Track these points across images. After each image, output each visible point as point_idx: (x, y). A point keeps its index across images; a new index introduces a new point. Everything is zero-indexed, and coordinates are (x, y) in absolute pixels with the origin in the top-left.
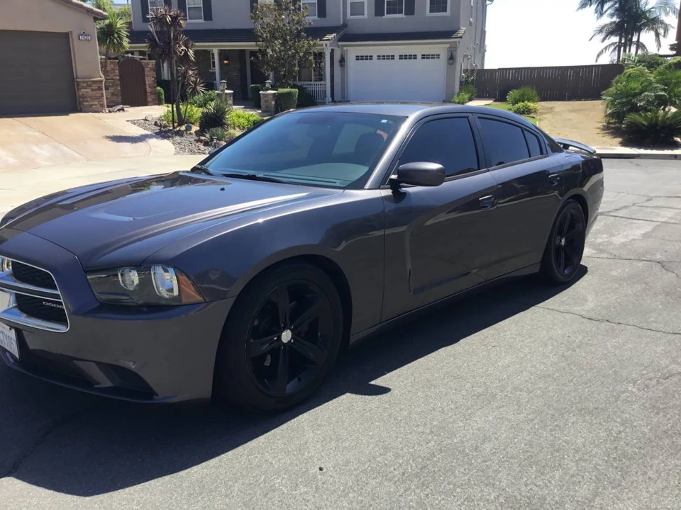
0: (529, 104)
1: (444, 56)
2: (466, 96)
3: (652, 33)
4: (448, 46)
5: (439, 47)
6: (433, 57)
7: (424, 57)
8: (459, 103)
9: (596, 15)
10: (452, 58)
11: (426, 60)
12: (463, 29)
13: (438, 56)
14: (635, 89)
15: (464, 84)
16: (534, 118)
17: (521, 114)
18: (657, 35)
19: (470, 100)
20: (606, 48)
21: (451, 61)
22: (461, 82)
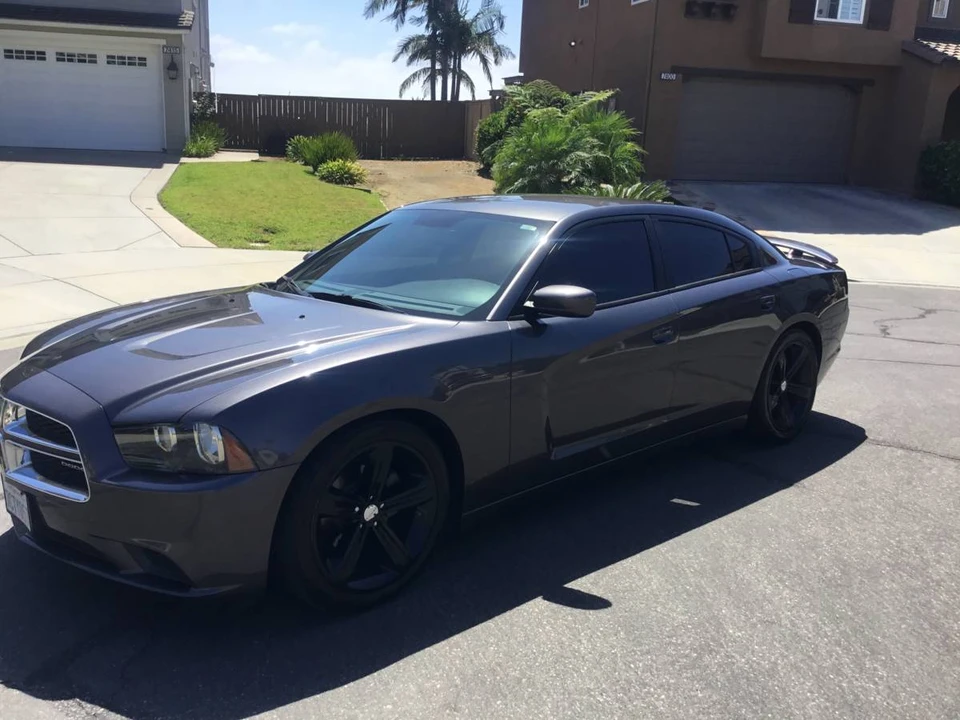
0: (349, 164)
1: (155, 62)
2: (211, 144)
3: (477, 59)
4: (163, 42)
5: (144, 44)
6: (130, 61)
7: (111, 60)
8: (198, 156)
9: (395, 21)
10: (172, 68)
11: (116, 68)
12: (188, 16)
13: (142, 61)
14: (559, 144)
15: (199, 120)
16: (369, 191)
17: (337, 183)
18: (484, 61)
19: (217, 150)
20: (415, 75)
21: (173, 73)
22: (192, 117)
